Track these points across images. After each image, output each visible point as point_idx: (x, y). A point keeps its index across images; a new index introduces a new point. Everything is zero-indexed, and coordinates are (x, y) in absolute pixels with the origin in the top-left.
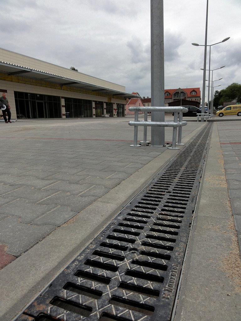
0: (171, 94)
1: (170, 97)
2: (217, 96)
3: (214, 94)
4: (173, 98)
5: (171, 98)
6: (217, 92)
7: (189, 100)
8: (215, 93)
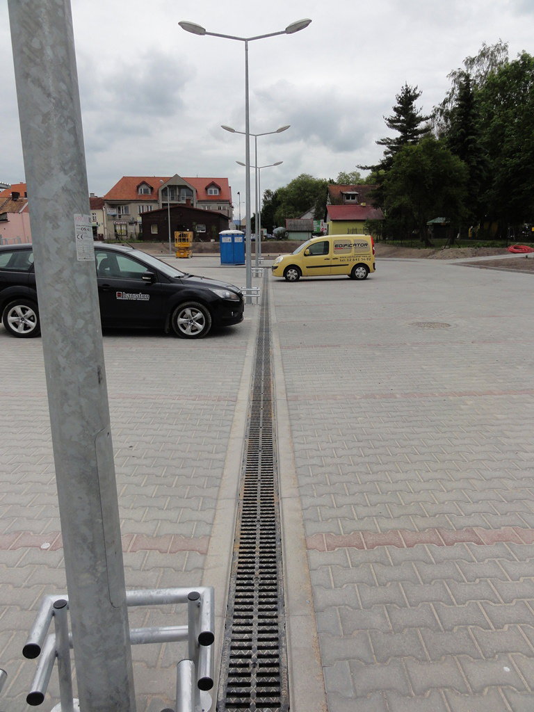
0: (156, 191)
1: (155, 199)
2: (268, 202)
3: (262, 197)
4: (161, 202)
5: (156, 201)
6: (268, 192)
7: (202, 209)
8: (265, 196)
